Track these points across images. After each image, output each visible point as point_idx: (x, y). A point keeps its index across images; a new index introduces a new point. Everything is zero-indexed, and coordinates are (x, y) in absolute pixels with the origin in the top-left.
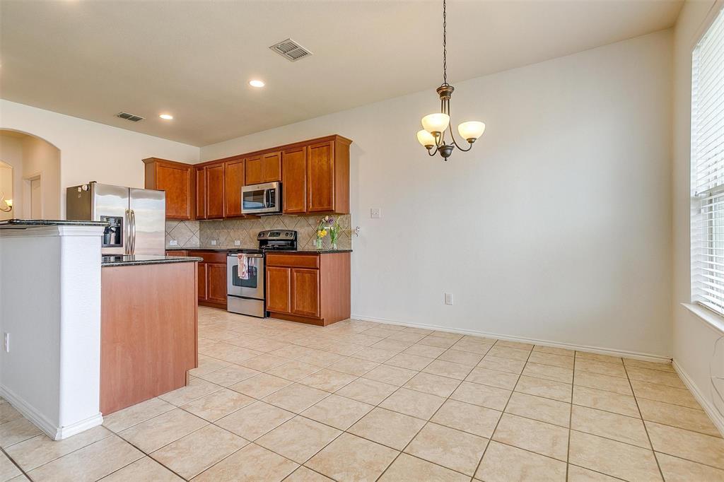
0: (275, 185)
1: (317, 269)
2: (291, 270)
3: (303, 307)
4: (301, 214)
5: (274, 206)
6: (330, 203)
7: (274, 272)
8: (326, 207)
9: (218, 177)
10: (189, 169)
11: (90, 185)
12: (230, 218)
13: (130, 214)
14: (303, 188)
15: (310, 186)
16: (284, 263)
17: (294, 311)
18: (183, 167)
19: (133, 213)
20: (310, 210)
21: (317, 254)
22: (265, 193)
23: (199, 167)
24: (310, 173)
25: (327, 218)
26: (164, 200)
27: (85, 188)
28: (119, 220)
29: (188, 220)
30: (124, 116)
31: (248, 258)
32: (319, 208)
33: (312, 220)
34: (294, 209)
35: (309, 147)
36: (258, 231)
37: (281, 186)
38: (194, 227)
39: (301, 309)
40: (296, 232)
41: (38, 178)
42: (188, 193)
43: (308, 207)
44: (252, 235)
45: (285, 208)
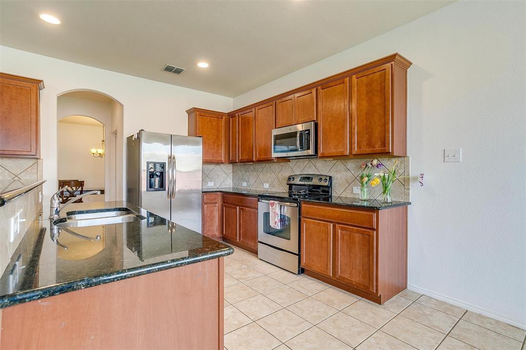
0: (310, 126)
1: (373, 229)
2: (334, 227)
3: (351, 274)
4: (341, 157)
5: (309, 148)
6: (384, 143)
7: (312, 226)
8: (378, 148)
9: (249, 123)
10: (224, 117)
11: (139, 134)
12: (260, 161)
13: (171, 158)
14: (344, 127)
15: (355, 123)
16: (324, 216)
17: (337, 276)
18: (218, 115)
19: (174, 158)
20: (354, 153)
21: (374, 209)
22: (298, 135)
23: (231, 115)
25: (375, 162)
26: (202, 147)
27: (136, 136)
29: (222, 163)
30: (169, 69)
31: (281, 206)
32: (368, 150)
33: (351, 164)
34: (333, 151)
35: (354, 76)
36: (287, 175)
37: (316, 125)
38: (228, 169)
39: (346, 276)
40: (330, 177)
42: (223, 139)
43: (351, 149)
44: (280, 179)
45: (320, 151)
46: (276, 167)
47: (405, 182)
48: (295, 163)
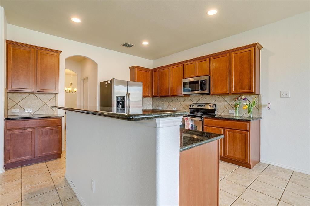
0: (207, 78)
1: (247, 131)
2: (224, 130)
3: (234, 154)
4: (224, 94)
5: (206, 90)
6: (250, 87)
7: (211, 130)
8: (246, 90)
9: (166, 75)
10: (150, 71)
11: (112, 80)
12: (173, 96)
13: (128, 95)
14: (226, 79)
15: (233, 77)
16: (218, 125)
17: (226, 156)
18: (147, 70)
19: (129, 94)
20: (232, 92)
21: (248, 121)
22: (200, 82)
23: (154, 70)
24: (233, 69)
25: (243, 97)
26: (142, 87)
27: (109, 82)
28: (124, 98)
29: (149, 97)
30: (125, 45)
31: (191, 120)
32: (241, 91)
33: (227, 98)
34: (220, 91)
35: (233, 53)
37: (210, 77)
38: (150, 100)
39: (232, 155)
40: (216, 105)
41: (87, 78)
42: (149, 83)
43: (230, 90)
44: (184, 106)
45: (212, 91)
46: (181, 99)
47: (259, 108)
48: (193, 97)
